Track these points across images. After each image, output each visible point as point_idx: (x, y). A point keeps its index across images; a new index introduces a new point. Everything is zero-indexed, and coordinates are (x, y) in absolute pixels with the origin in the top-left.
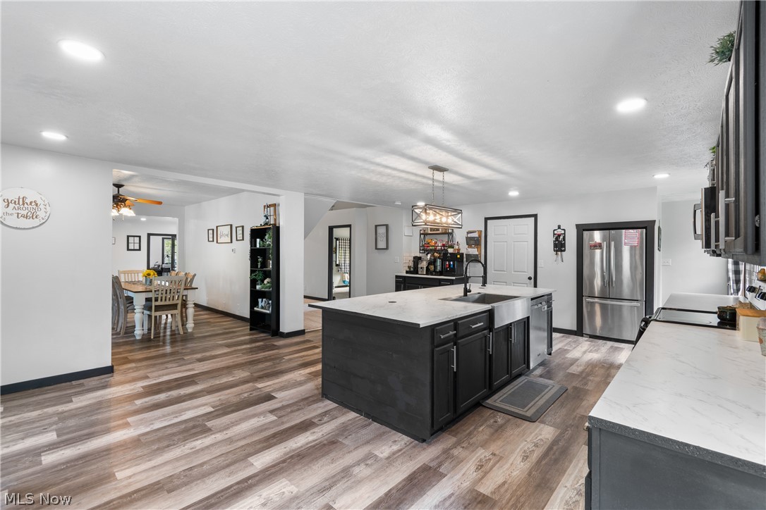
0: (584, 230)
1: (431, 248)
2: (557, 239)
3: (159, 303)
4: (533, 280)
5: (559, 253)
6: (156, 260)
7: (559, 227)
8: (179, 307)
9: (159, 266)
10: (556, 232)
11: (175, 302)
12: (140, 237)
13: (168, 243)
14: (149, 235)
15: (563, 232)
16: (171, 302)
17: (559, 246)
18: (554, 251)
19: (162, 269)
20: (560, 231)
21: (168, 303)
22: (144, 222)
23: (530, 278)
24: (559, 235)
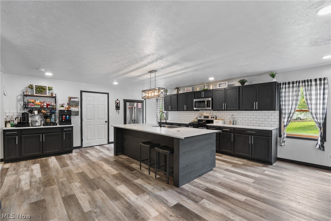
0: (126, 102)
1: (36, 106)
2: (117, 105)
4: (107, 123)
5: (118, 110)
7: (118, 100)
10: (116, 102)
15: (119, 102)
17: (118, 108)
18: (116, 109)
20: (118, 102)
23: (106, 122)
24: (118, 103)
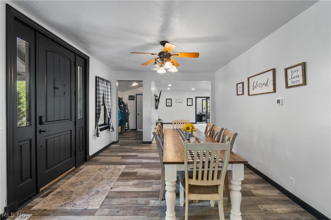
3: (194, 182)
6: (199, 111)
8: (221, 189)
9: (201, 113)
11: (215, 182)
12: (192, 99)
13: (204, 102)
14: (196, 98)
16: (210, 183)
19: (202, 115)
21: (205, 183)
22: (194, 90)
